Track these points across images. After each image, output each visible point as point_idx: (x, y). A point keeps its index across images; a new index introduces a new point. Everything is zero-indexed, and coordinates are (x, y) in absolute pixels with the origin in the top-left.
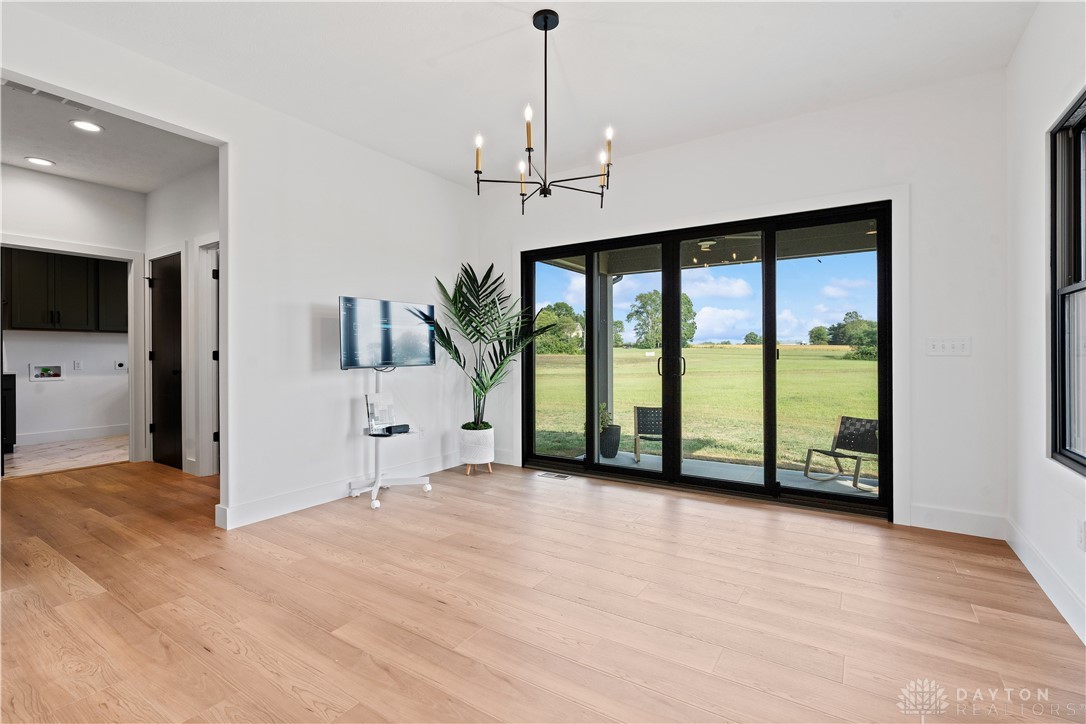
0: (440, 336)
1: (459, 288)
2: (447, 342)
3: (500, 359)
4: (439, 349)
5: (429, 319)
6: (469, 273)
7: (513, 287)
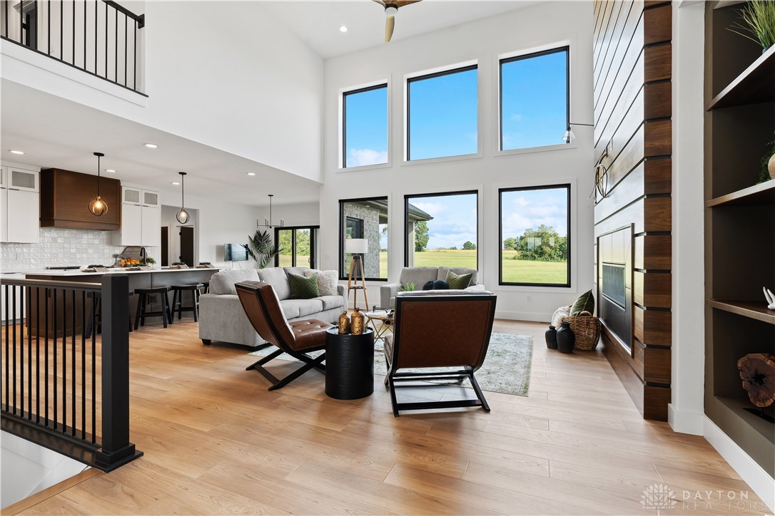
0: (249, 252)
1: (255, 238)
2: (252, 254)
3: (268, 259)
4: (249, 256)
5: (246, 247)
6: (258, 233)
7: (272, 237)
